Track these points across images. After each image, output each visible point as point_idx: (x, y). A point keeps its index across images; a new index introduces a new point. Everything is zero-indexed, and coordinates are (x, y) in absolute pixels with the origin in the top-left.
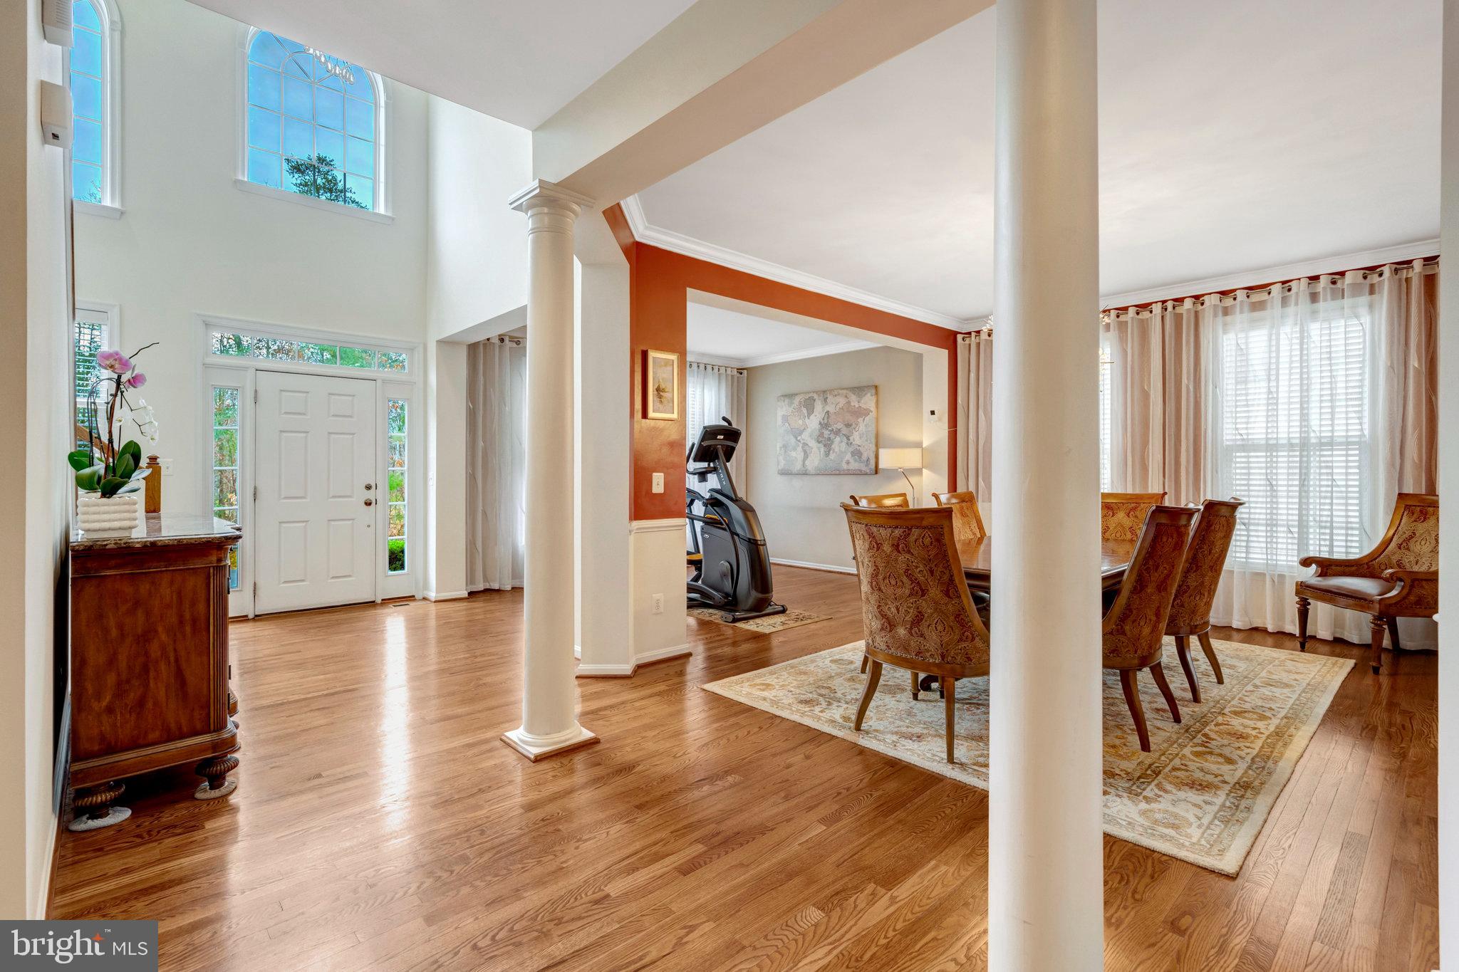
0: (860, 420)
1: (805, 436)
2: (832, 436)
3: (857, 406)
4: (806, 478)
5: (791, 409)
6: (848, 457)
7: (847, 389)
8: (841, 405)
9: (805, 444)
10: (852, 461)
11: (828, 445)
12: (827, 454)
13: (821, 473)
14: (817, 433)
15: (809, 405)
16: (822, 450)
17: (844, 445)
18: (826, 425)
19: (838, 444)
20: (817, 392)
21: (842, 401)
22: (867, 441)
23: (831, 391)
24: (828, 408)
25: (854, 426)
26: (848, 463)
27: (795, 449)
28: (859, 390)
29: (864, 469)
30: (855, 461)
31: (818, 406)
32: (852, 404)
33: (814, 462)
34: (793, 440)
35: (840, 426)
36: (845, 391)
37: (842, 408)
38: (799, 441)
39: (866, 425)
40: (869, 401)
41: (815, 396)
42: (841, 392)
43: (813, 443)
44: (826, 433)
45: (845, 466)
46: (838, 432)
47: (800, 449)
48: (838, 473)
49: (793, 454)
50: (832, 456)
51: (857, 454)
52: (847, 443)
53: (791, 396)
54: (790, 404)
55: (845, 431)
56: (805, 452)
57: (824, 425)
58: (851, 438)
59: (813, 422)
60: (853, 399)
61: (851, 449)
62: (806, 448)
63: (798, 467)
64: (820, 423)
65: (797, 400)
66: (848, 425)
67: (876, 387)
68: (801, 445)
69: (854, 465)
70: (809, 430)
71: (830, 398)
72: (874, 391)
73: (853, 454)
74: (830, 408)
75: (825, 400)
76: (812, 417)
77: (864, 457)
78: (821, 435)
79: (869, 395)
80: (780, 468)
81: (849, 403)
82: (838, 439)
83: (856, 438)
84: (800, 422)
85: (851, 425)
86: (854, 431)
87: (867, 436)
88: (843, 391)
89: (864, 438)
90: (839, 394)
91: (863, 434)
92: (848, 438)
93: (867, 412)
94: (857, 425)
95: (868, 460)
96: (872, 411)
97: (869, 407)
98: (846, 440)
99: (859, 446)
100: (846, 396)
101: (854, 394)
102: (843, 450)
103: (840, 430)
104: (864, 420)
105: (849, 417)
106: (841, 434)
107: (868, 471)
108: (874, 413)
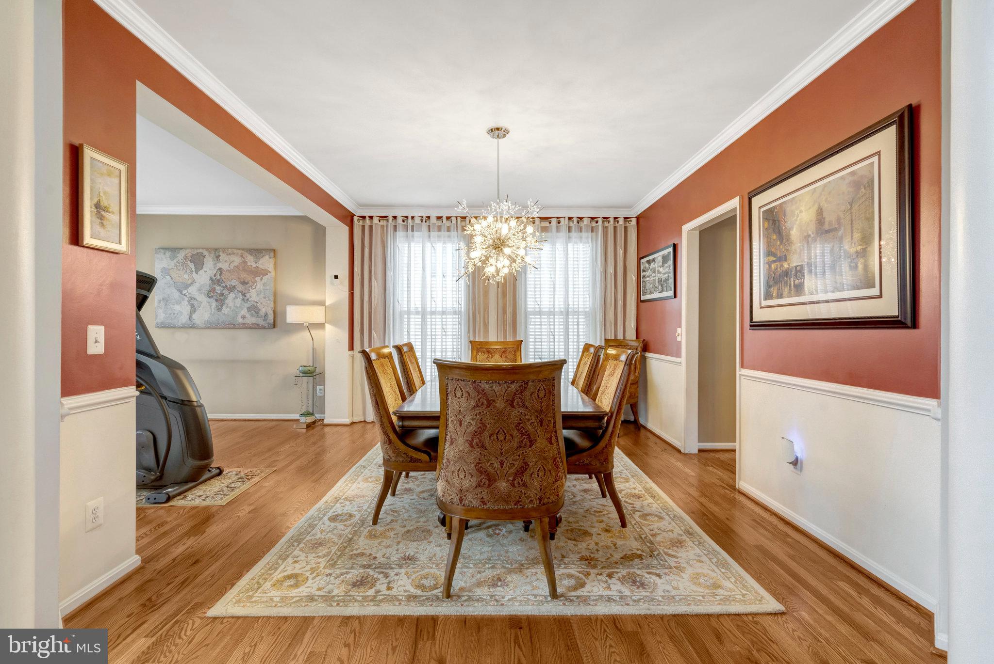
0: (258, 279)
1: (193, 290)
2: (226, 292)
3: (254, 266)
4: (193, 332)
5: (172, 263)
6: (244, 312)
7: (243, 249)
8: (236, 264)
9: (192, 298)
10: (248, 315)
11: (221, 301)
12: (219, 309)
13: (211, 326)
14: (208, 288)
15: (198, 261)
16: (214, 304)
17: (239, 301)
18: (218, 281)
19: (233, 301)
20: (207, 249)
21: (237, 260)
22: (265, 298)
23: (224, 250)
24: (219, 265)
25: (251, 283)
26: (244, 317)
27: (179, 303)
28: (257, 252)
29: (261, 323)
30: (252, 315)
31: (209, 262)
32: (249, 264)
33: (203, 315)
34: (176, 294)
35: (234, 283)
36: (240, 252)
37: (237, 267)
38: (185, 295)
39: (264, 284)
40: (266, 263)
41: (205, 253)
42: (235, 251)
43: (202, 298)
44: (218, 289)
45: (240, 321)
46: (232, 289)
47: (185, 302)
48: (233, 326)
49: (177, 307)
50: (225, 310)
51: (254, 309)
52: (243, 300)
53: (174, 250)
54: (172, 258)
55: (240, 287)
56: (192, 306)
57: (216, 281)
58: (248, 295)
59: (203, 278)
60: (250, 260)
61: (247, 305)
62: (193, 302)
63: (184, 319)
64: (211, 279)
65: (181, 255)
66: (244, 283)
67: (274, 250)
68: (187, 299)
69: (251, 320)
70: (197, 285)
71: (223, 256)
72: (272, 254)
73: (249, 310)
74: (225, 266)
75: (218, 257)
76: (201, 272)
77: (262, 312)
78: (213, 290)
79: (267, 257)
80: (160, 321)
81: (245, 262)
82: (232, 295)
83: (253, 295)
84: (186, 276)
85: (248, 283)
86: (250, 289)
87: (264, 294)
88: (238, 251)
89: (262, 296)
90: (234, 254)
91: (261, 292)
92: (244, 295)
93: (265, 273)
94: (254, 283)
95: (266, 315)
96: (270, 272)
97: (266, 268)
98: (241, 297)
99: (256, 302)
100: (242, 256)
101: (251, 255)
102: (238, 305)
103: (234, 287)
104: (261, 279)
105: (245, 276)
106: (236, 291)
107: (266, 325)
108: (273, 274)
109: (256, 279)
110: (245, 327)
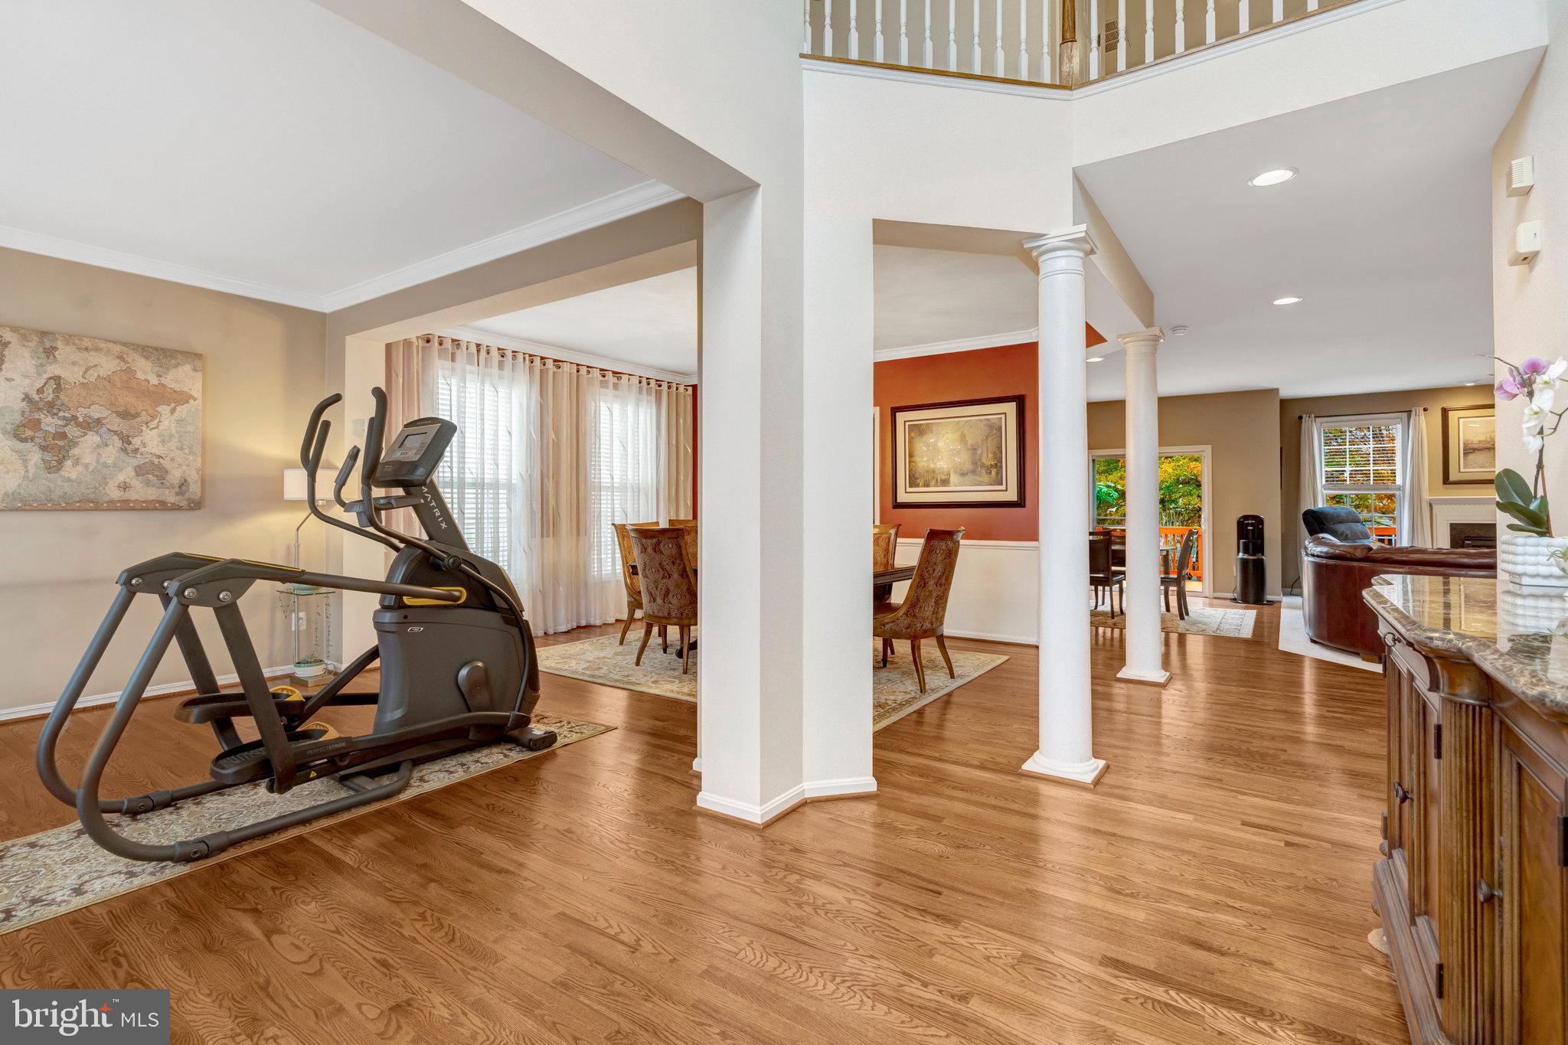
0: (164, 409)
2: (72, 430)
3: (154, 380)
6: (127, 474)
7: (124, 344)
8: (103, 373)
10: (136, 483)
11: (57, 449)
12: (52, 467)
13: (25, 506)
14: (14, 418)
16: (36, 456)
17: (111, 452)
18: (50, 404)
19: (93, 451)
21: (107, 365)
22: (181, 449)
23: (69, 337)
24: (54, 369)
25: (144, 417)
26: (125, 487)
28: (160, 354)
29: (171, 498)
30: (148, 484)
31: (21, 360)
32: (140, 375)
35: (96, 412)
36: (118, 348)
37: (109, 379)
39: (179, 421)
40: (182, 378)
41: (10, 337)
42: (102, 345)
44: (50, 422)
45: (116, 494)
46: (92, 424)
50: (70, 471)
51: (152, 471)
52: (124, 449)
55: (116, 423)
57: (42, 404)
58: (136, 442)
60: (145, 371)
61: (135, 462)
64: (28, 398)
66: (125, 415)
67: (202, 356)
69: (141, 491)
71: (65, 351)
72: (197, 363)
73: (140, 471)
75: (49, 351)
78: (33, 424)
79: (186, 367)
81: (129, 371)
82: (92, 438)
83: (150, 441)
85: (137, 415)
86: (144, 428)
87: (180, 441)
88: (111, 346)
89: (173, 444)
90: (97, 350)
91: (171, 436)
92: (126, 439)
93: (183, 398)
94: (153, 417)
95: (184, 483)
96: (195, 399)
97: (186, 389)
98: (118, 443)
99: (159, 457)
100: (121, 358)
101: (147, 358)
102: (110, 461)
103: (99, 421)
104: (173, 411)
105: (126, 400)
106: (104, 429)
107: (184, 504)
108: (199, 401)
109: (159, 409)
110: (125, 506)
